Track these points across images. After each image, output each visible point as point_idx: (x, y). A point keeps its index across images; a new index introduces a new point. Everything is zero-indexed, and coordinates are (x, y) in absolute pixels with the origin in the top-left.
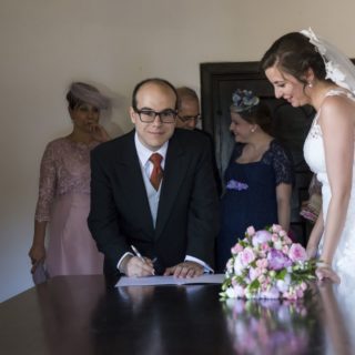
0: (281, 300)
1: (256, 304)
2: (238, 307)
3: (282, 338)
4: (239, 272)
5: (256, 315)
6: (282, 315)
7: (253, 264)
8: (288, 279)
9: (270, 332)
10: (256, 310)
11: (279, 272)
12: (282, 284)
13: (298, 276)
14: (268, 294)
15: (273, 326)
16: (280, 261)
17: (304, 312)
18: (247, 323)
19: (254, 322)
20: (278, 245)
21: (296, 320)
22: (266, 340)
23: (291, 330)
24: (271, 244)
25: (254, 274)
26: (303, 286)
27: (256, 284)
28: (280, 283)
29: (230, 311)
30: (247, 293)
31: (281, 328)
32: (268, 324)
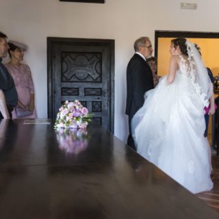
0: (78, 128)
1: (68, 130)
2: (61, 131)
3: (78, 143)
4: (62, 118)
5: (68, 134)
6: (78, 134)
7: (68, 115)
8: (81, 121)
9: (73, 141)
10: (68, 132)
11: (78, 118)
12: (79, 123)
13: (85, 119)
14: (74, 126)
15: (75, 139)
16: (78, 114)
17: (86, 133)
18: (65, 137)
19: (67, 136)
20: (77, 107)
21: (84, 136)
22: (71, 143)
23: (81, 139)
24: (75, 107)
25: (68, 118)
26: (87, 123)
27: (68, 122)
28: (78, 122)
29: (58, 133)
30: (65, 126)
31: (77, 139)
32: (73, 138)
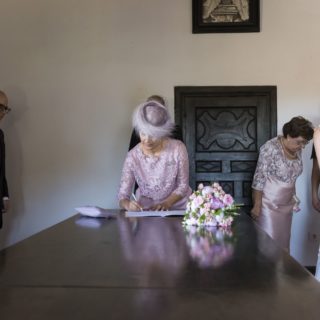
0: (218, 227)
1: (203, 229)
2: (193, 230)
3: (217, 249)
4: (193, 210)
5: (203, 236)
6: (219, 235)
7: (202, 206)
8: (222, 215)
9: (211, 245)
10: (203, 233)
11: (217, 211)
13: (228, 213)
14: (211, 223)
15: (213, 241)
16: (218, 204)
17: (231, 234)
18: (198, 240)
19: (202, 239)
20: (217, 194)
21: (226, 239)
22: (208, 250)
23: (223, 244)
24: (213, 194)
25: (202, 211)
26: (231, 219)
27: (203, 217)
28: (218, 217)
29: (188, 233)
30: (198, 222)
31: (217, 243)
32: (210, 240)
